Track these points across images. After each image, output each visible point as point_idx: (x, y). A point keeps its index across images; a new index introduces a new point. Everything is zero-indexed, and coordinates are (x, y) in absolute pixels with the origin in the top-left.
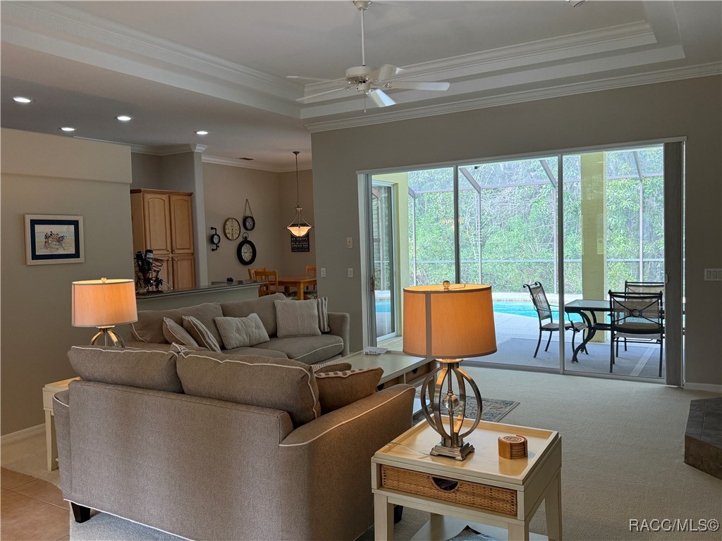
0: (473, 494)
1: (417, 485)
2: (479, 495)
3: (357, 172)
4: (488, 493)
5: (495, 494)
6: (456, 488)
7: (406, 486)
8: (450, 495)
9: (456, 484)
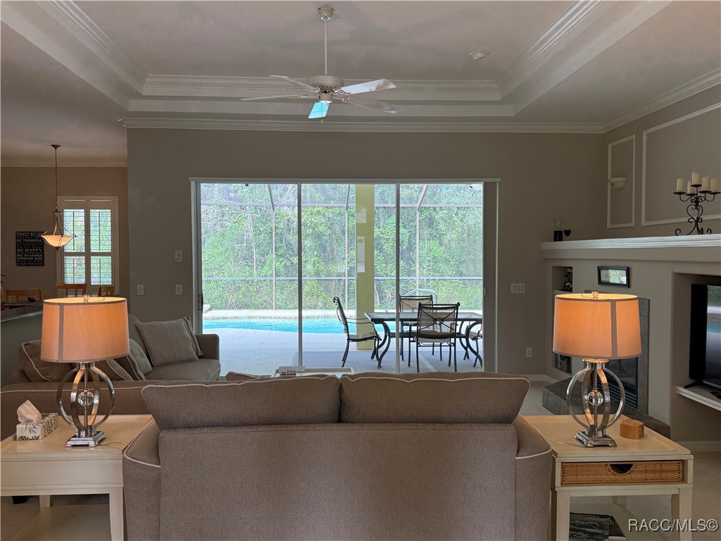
0: (646, 471)
1: (594, 475)
2: (651, 471)
3: (190, 178)
4: (658, 468)
5: (665, 467)
6: (631, 469)
7: (585, 477)
8: (627, 476)
9: (631, 465)
